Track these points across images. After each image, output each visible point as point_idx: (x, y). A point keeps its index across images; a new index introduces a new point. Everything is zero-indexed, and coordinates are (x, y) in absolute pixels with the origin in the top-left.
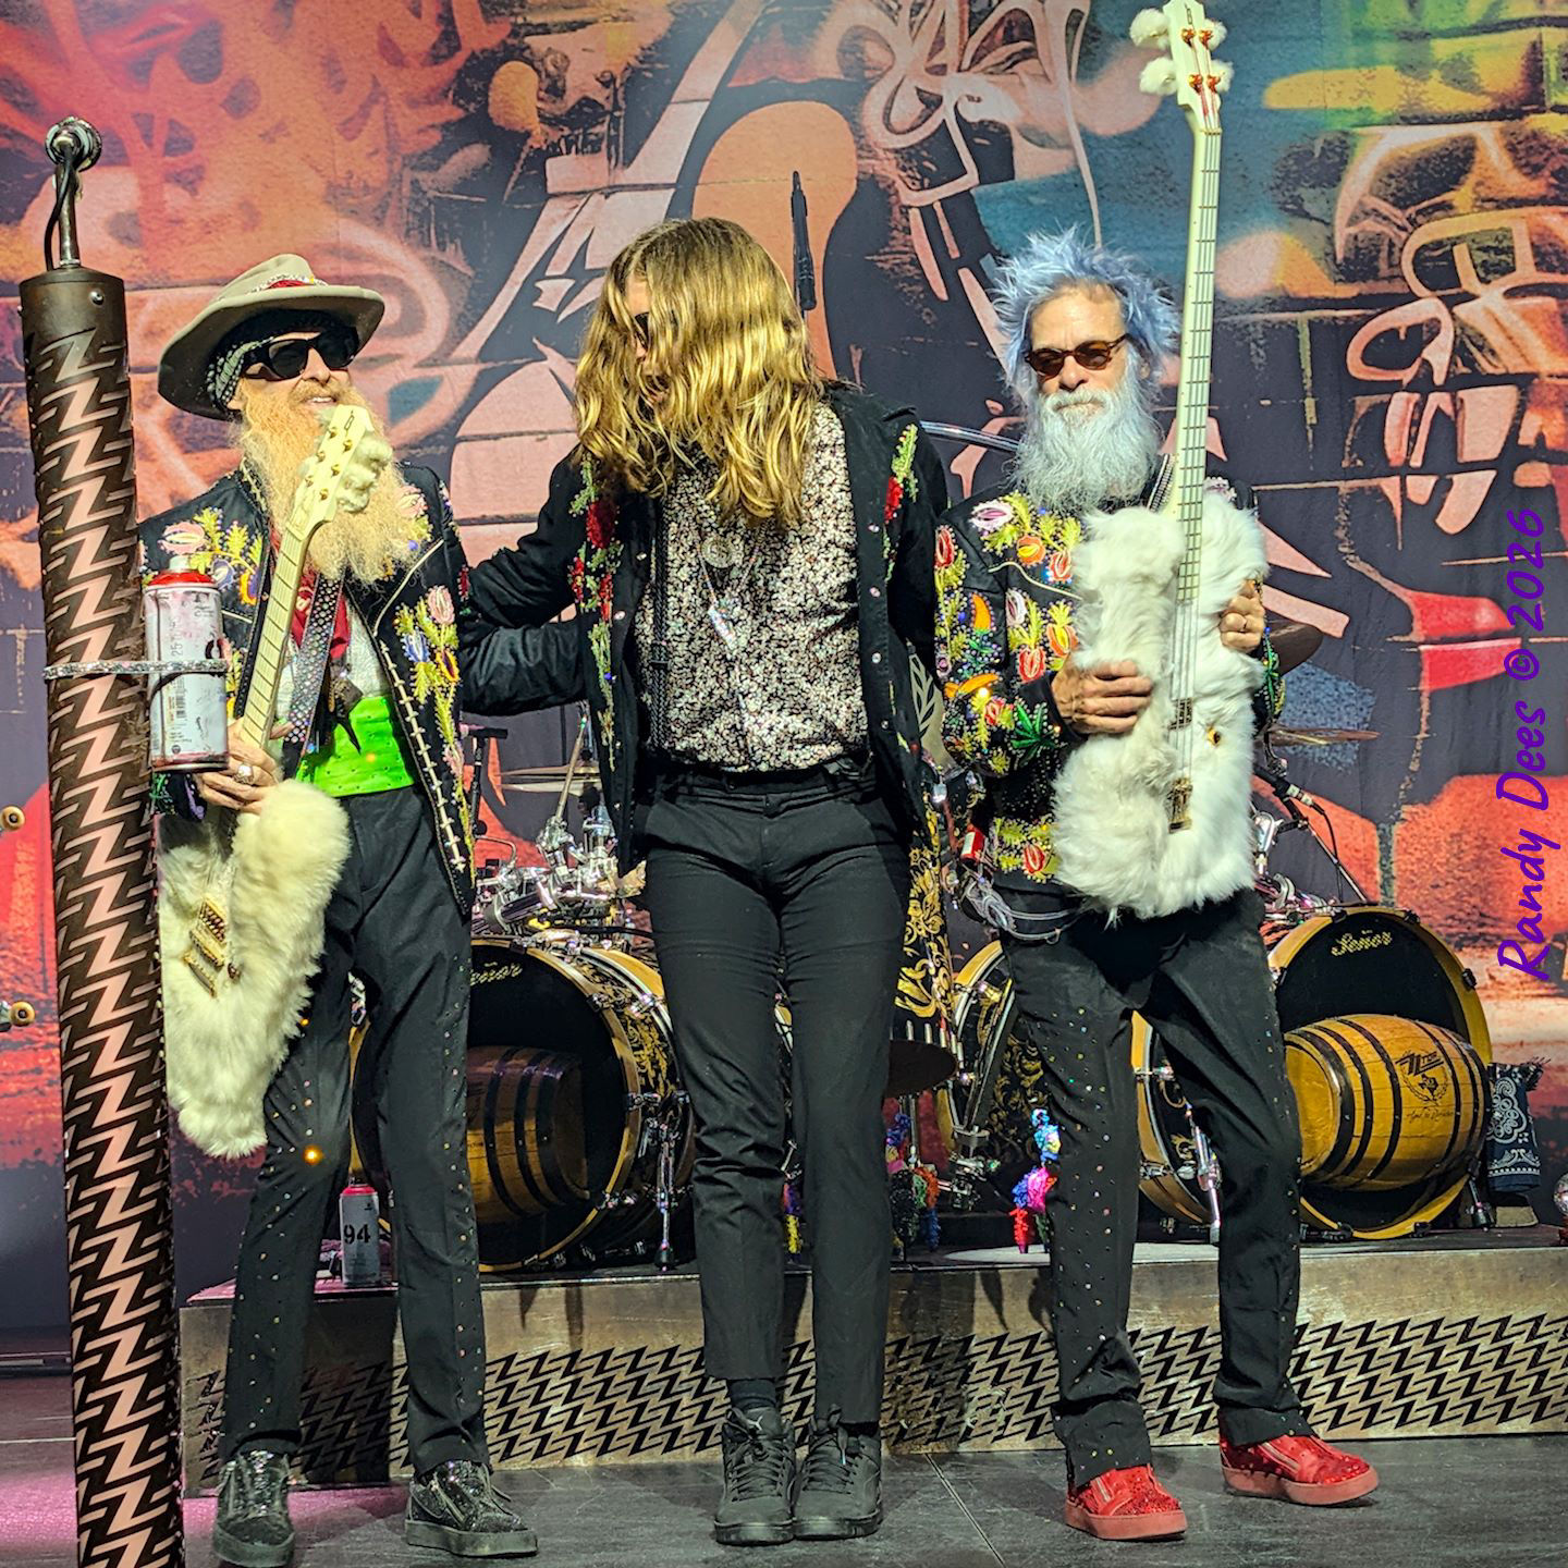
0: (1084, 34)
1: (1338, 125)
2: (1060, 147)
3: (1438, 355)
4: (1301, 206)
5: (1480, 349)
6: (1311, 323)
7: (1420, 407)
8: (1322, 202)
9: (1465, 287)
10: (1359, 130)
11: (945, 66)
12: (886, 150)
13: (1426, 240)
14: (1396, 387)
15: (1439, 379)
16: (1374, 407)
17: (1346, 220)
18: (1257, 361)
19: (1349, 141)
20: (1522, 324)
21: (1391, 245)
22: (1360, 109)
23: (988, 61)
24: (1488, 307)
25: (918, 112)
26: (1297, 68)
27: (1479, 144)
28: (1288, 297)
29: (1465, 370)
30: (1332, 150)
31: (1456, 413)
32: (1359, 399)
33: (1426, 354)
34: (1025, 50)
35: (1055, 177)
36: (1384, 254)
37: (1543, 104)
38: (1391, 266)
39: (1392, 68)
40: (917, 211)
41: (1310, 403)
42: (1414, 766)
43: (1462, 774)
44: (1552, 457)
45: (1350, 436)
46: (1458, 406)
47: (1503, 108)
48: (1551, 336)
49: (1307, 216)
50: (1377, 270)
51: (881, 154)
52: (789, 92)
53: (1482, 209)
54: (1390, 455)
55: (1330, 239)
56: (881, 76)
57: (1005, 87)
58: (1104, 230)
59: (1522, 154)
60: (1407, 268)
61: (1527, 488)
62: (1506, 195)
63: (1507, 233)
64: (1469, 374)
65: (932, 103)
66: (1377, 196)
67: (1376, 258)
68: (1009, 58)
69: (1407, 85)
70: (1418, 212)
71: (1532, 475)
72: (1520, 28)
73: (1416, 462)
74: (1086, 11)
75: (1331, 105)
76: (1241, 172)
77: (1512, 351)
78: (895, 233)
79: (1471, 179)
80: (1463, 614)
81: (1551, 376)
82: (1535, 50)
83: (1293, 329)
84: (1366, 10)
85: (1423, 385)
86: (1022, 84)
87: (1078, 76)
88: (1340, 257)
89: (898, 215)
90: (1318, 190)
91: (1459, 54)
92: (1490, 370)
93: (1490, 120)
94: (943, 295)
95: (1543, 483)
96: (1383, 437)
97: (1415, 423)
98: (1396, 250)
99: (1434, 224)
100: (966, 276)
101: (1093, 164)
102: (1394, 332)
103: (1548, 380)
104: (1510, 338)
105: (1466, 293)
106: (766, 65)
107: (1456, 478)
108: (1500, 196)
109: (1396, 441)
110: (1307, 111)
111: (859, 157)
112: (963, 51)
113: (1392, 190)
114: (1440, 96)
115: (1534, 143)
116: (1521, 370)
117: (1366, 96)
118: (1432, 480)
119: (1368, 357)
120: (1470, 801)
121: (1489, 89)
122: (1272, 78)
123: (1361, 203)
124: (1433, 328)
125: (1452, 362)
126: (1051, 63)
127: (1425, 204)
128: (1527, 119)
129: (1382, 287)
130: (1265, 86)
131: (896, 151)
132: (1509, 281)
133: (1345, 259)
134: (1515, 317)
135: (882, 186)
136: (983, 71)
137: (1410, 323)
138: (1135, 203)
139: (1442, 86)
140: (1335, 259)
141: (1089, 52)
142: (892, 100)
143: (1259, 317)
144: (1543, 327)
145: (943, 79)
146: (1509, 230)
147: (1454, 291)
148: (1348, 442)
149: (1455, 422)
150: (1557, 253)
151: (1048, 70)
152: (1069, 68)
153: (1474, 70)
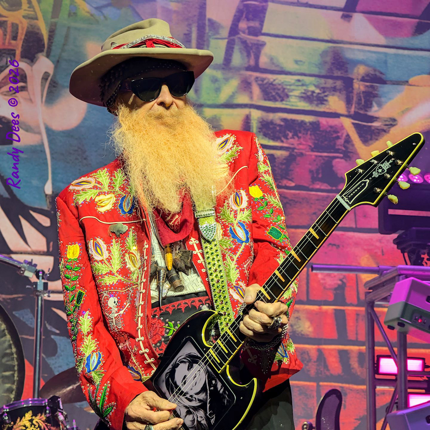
0: (50, 84)
2: (35, 133)
34: (22, 87)
35: (32, 146)
58: (53, 173)
72: (242, 108)
74: (51, 72)
82: (247, 120)
87: (46, 101)
91: (215, 115)
101: (50, 142)
126: (34, 94)
138: (68, 163)
141: (52, 92)
151: (32, 97)
152: (42, 97)
153: (221, 123)
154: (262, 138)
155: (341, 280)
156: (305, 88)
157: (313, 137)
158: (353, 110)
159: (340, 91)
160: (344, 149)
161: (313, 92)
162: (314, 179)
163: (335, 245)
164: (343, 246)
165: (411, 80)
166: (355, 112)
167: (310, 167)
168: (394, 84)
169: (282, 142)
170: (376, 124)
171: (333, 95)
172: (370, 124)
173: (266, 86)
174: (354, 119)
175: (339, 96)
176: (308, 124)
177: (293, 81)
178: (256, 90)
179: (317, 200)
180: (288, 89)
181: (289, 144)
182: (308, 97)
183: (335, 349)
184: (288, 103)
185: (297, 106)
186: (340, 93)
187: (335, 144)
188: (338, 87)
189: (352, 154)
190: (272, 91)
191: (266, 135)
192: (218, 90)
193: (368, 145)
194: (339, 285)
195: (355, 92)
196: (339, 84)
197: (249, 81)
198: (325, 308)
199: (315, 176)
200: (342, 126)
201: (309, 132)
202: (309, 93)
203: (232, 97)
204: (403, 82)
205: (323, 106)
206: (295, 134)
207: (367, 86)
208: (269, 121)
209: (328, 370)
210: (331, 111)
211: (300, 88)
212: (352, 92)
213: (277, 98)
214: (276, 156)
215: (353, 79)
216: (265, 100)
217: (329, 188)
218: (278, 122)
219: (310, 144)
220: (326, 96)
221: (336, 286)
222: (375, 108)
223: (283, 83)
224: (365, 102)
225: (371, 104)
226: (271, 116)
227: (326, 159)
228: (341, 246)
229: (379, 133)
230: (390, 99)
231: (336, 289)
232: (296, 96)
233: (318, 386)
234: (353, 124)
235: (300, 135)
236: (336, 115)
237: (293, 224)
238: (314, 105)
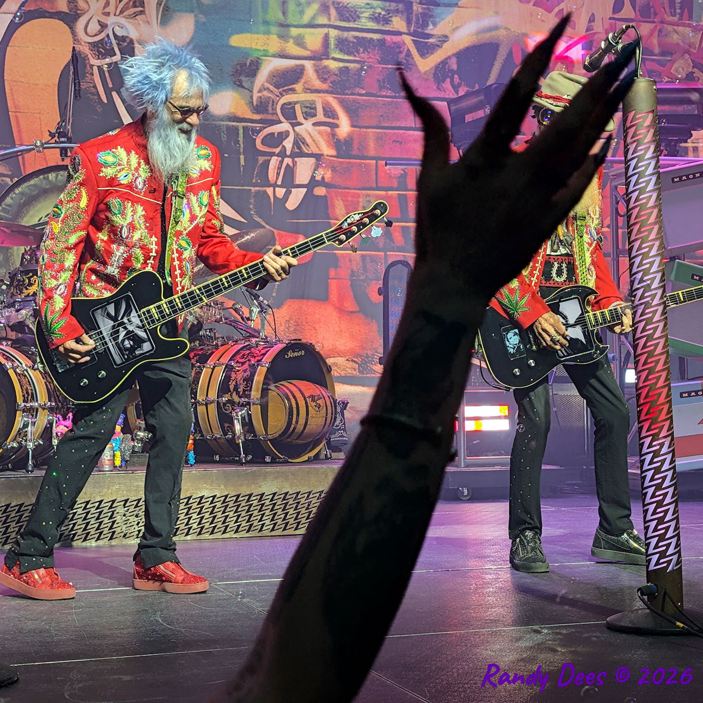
0: (163, 8)
1: (256, 55)
3: (288, 144)
4: (241, 84)
5: (303, 143)
6: (243, 127)
7: (281, 162)
8: (249, 82)
9: (299, 120)
10: (263, 58)
11: (109, 13)
12: (85, 42)
13: (285, 101)
14: (273, 154)
15: (288, 153)
16: (265, 161)
17: (257, 91)
18: (223, 139)
19: (260, 61)
20: (318, 136)
21: (273, 102)
22: (264, 50)
23: (126, 13)
24: (307, 128)
25: (98, 29)
26: (241, 31)
27: (306, 68)
28: (236, 117)
29: (298, 151)
30: (253, 64)
31: (294, 166)
32: (260, 158)
33: (284, 143)
34: (141, 11)
36: (270, 105)
37: (328, 56)
38: (273, 109)
39: (275, 36)
40: (96, 67)
41: (242, 157)
42: (274, 295)
43: (290, 298)
44: (327, 185)
45: (256, 171)
46: (295, 163)
47: (314, 56)
48: (328, 141)
49: (243, 87)
50: (268, 110)
51: (83, 43)
52: (47, 15)
53: (306, 92)
54: (270, 179)
55: (252, 97)
56: (84, 13)
57: (133, 24)
59: (321, 74)
60: (279, 111)
61: (318, 196)
62: (314, 88)
63: (314, 102)
64: (299, 152)
65: (103, 26)
66: (269, 83)
67: (267, 106)
68: (134, 13)
69: (281, 43)
70: (283, 91)
71: (320, 191)
72: (322, 27)
73: (279, 183)
75: (254, 47)
76: (220, 68)
77: (314, 145)
78: (87, 75)
79: (303, 80)
80: (293, 240)
81: (327, 156)
82: (326, 37)
83: (236, 129)
84: (267, 13)
85: (283, 154)
86: (139, 24)
87: (161, 23)
88: (255, 104)
89: (89, 68)
90: (248, 78)
91: (300, 34)
92: (307, 151)
93: (310, 60)
94: (105, 101)
95: (323, 194)
96: (268, 173)
97: (279, 168)
98: (275, 104)
99: (289, 96)
100: (114, 94)
102: (273, 134)
103: (326, 157)
104: (314, 141)
105: (299, 122)
106: (38, 3)
107: (293, 190)
108: (312, 88)
109: (272, 175)
110: (245, 48)
111: (74, 43)
112: (117, 8)
113: (274, 81)
114: (292, 49)
115: (325, 70)
116: (318, 152)
117: (266, 45)
118: (284, 190)
119: (263, 142)
120: (293, 308)
121: (310, 49)
122: (232, 34)
123: (263, 85)
124: (286, 134)
125: (293, 147)
126: (150, 17)
127: (286, 88)
128: (323, 61)
129: (269, 117)
130: (230, 37)
131: (89, 43)
132: (314, 120)
133: (257, 105)
134: (316, 133)
135: (83, 56)
136: (124, 17)
137: (279, 131)
139: (294, 46)
140: (253, 104)
141: (165, 15)
142: (88, 23)
143: (225, 123)
144: (325, 138)
145: (109, 18)
146: (315, 101)
147: (294, 121)
148: (255, 173)
149: (293, 169)
150: (331, 111)
151: (149, 19)
152: (157, 20)
153: (305, 41)
154: (339, 53)
155: (403, 170)
156: (373, 10)
157: (380, 52)
158: (412, 28)
159: (402, 13)
160: (405, 61)
161: (380, 14)
162: (381, 88)
163: (399, 142)
164: (405, 142)
165: (460, 3)
166: (414, 30)
167: (378, 77)
168: (446, 6)
169: (355, 56)
170: (431, 40)
171: (396, 16)
172: (426, 40)
173: (341, 9)
174: (413, 37)
175: (401, 17)
176: (376, 41)
177: (363, 5)
178: (333, 12)
179: (384, 105)
180: (359, 11)
181: (361, 58)
182: (375, 18)
183: (399, 226)
184: (359, 23)
185: (367, 26)
186: (402, 14)
187: (398, 58)
188: (400, 9)
189: (411, 66)
190: (346, 13)
191: (341, 50)
192: (302, 12)
193: (425, 59)
194: (401, 174)
195: (414, 13)
196: (401, 6)
197: (328, 5)
198: (390, 193)
199: (382, 84)
200: (404, 42)
201: (377, 48)
202: (377, 15)
203: (313, 18)
204: (454, 4)
205: (388, 25)
206: (365, 50)
207: (424, 8)
208: (344, 38)
209: (394, 242)
210: (394, 30)
211: (369, 10)
212: (412, 14)
213: (351, 19)
214: (350, 68)
215: (412, 3)
216: (341, 20)
217: (394, 94)
218: (352, 39)
219: (378, 58)
220: (390, 17)
221: (400, 175)
222: (431, 27)
223: (355, 6)
224: (422, 21)
225: (428, 23)
226: (345, 34)
227: (391, 70)
228: (403, 143)
229: (434, 48)
230: (443, 19)
231: (399, 178)
232: (366, 17)
233: (386, 255)
234: (412, 40)
235: (369, 50)
236: (399, 33)
237: (364, 125)
238: (381, 25)
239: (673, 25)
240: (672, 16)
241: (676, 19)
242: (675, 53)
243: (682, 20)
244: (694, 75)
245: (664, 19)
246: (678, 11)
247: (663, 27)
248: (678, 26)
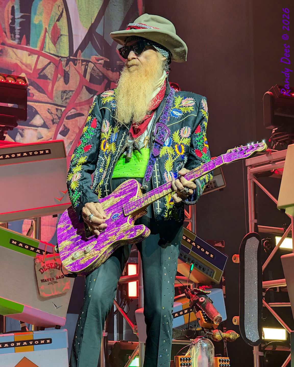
239: (13, 48)
240: (12, 39)
241: (15, 42)
242: (14, 71)
243: (20, 44)
244: (30, 91)
245: (5, 42)
246: (18, 36)
247: (4, 47)
248: (17, 48)
